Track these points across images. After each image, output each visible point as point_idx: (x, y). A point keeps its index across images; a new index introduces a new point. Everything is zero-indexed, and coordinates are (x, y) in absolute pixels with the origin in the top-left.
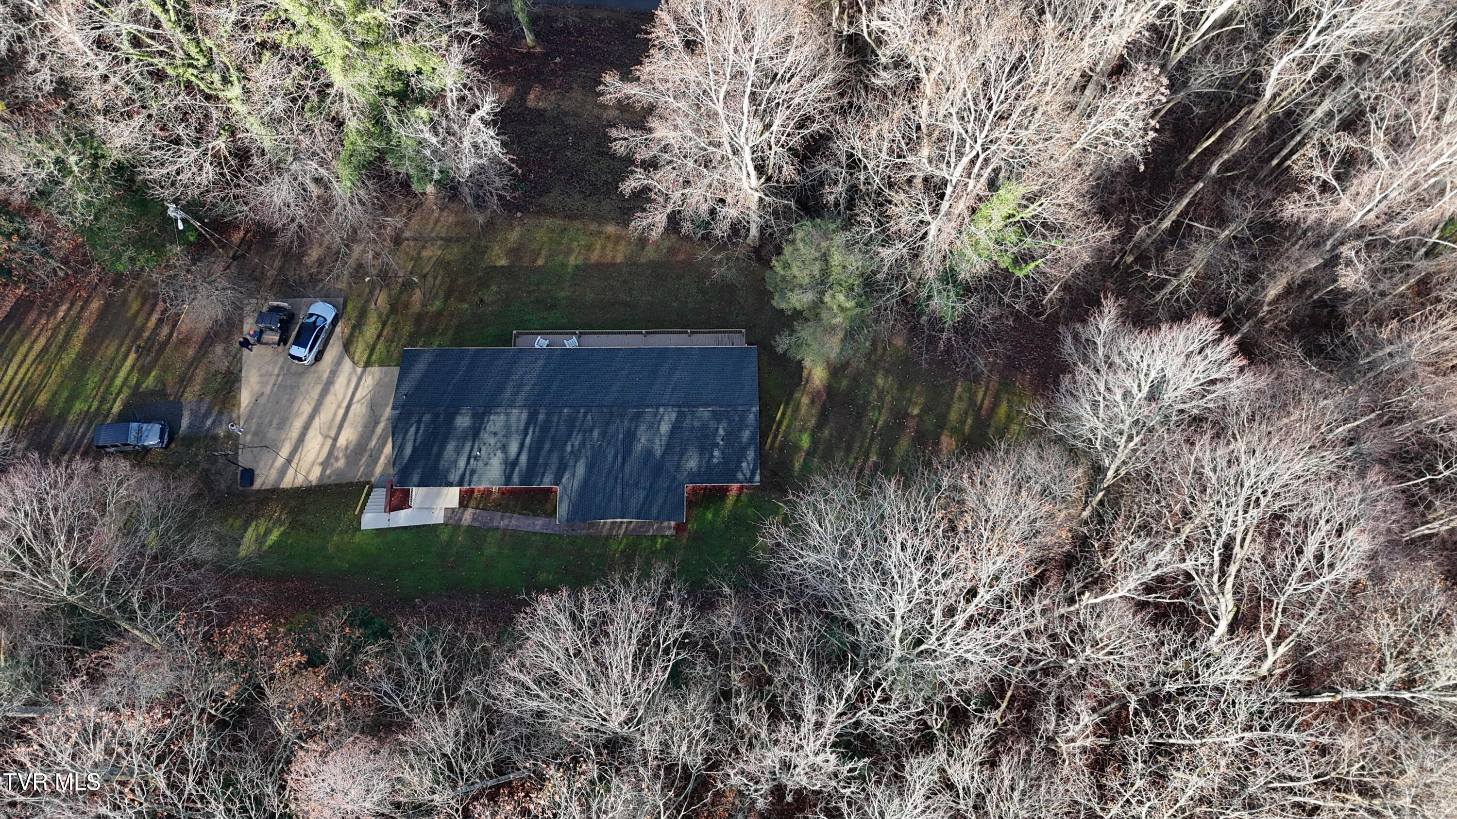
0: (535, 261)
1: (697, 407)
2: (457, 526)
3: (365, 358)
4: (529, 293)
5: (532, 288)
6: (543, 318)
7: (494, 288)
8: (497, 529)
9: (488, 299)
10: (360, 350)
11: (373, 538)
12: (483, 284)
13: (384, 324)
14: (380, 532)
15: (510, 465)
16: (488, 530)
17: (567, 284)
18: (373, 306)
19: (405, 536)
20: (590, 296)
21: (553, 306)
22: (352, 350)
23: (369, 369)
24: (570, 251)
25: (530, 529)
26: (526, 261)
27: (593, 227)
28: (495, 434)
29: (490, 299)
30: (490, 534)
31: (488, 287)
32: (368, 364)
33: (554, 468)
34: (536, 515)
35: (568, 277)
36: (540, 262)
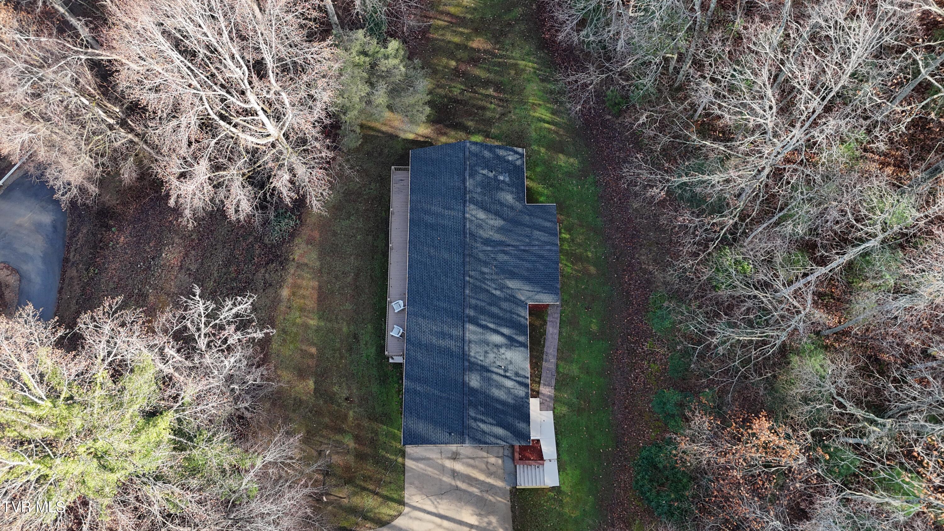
0: (312, 356)
1: (465, 188)
2: (556, 399)
3: (395, 505)
4: (341, 358)
5: (337, 355)
6: (366, 344)
7: (336, 389)
8: (557, 366)
9: (345, 393)
10: (386, 511)
11: (567, 474)
12: (331, 398)
13: (364, 489)
14: (561, 468)
15: (512, 342)
16: (558, 372)
17: (336, 325)
18: (346, 501)
19: (564, 445)
20: (348, 306)
21: (355, 336)
22: (387, 518)
23: (406, 501)
24: (306, 326)
25: (556, 337)
26: (312, 363)
27: (282, 307)
28: (486, 352)
29: (346, 391)
30: (561, 370)
31: (335, 394)
32: (401, 502)
33: (513, 306)
34: (544, 333)
35: (328, 324)
36: (313, 350)
